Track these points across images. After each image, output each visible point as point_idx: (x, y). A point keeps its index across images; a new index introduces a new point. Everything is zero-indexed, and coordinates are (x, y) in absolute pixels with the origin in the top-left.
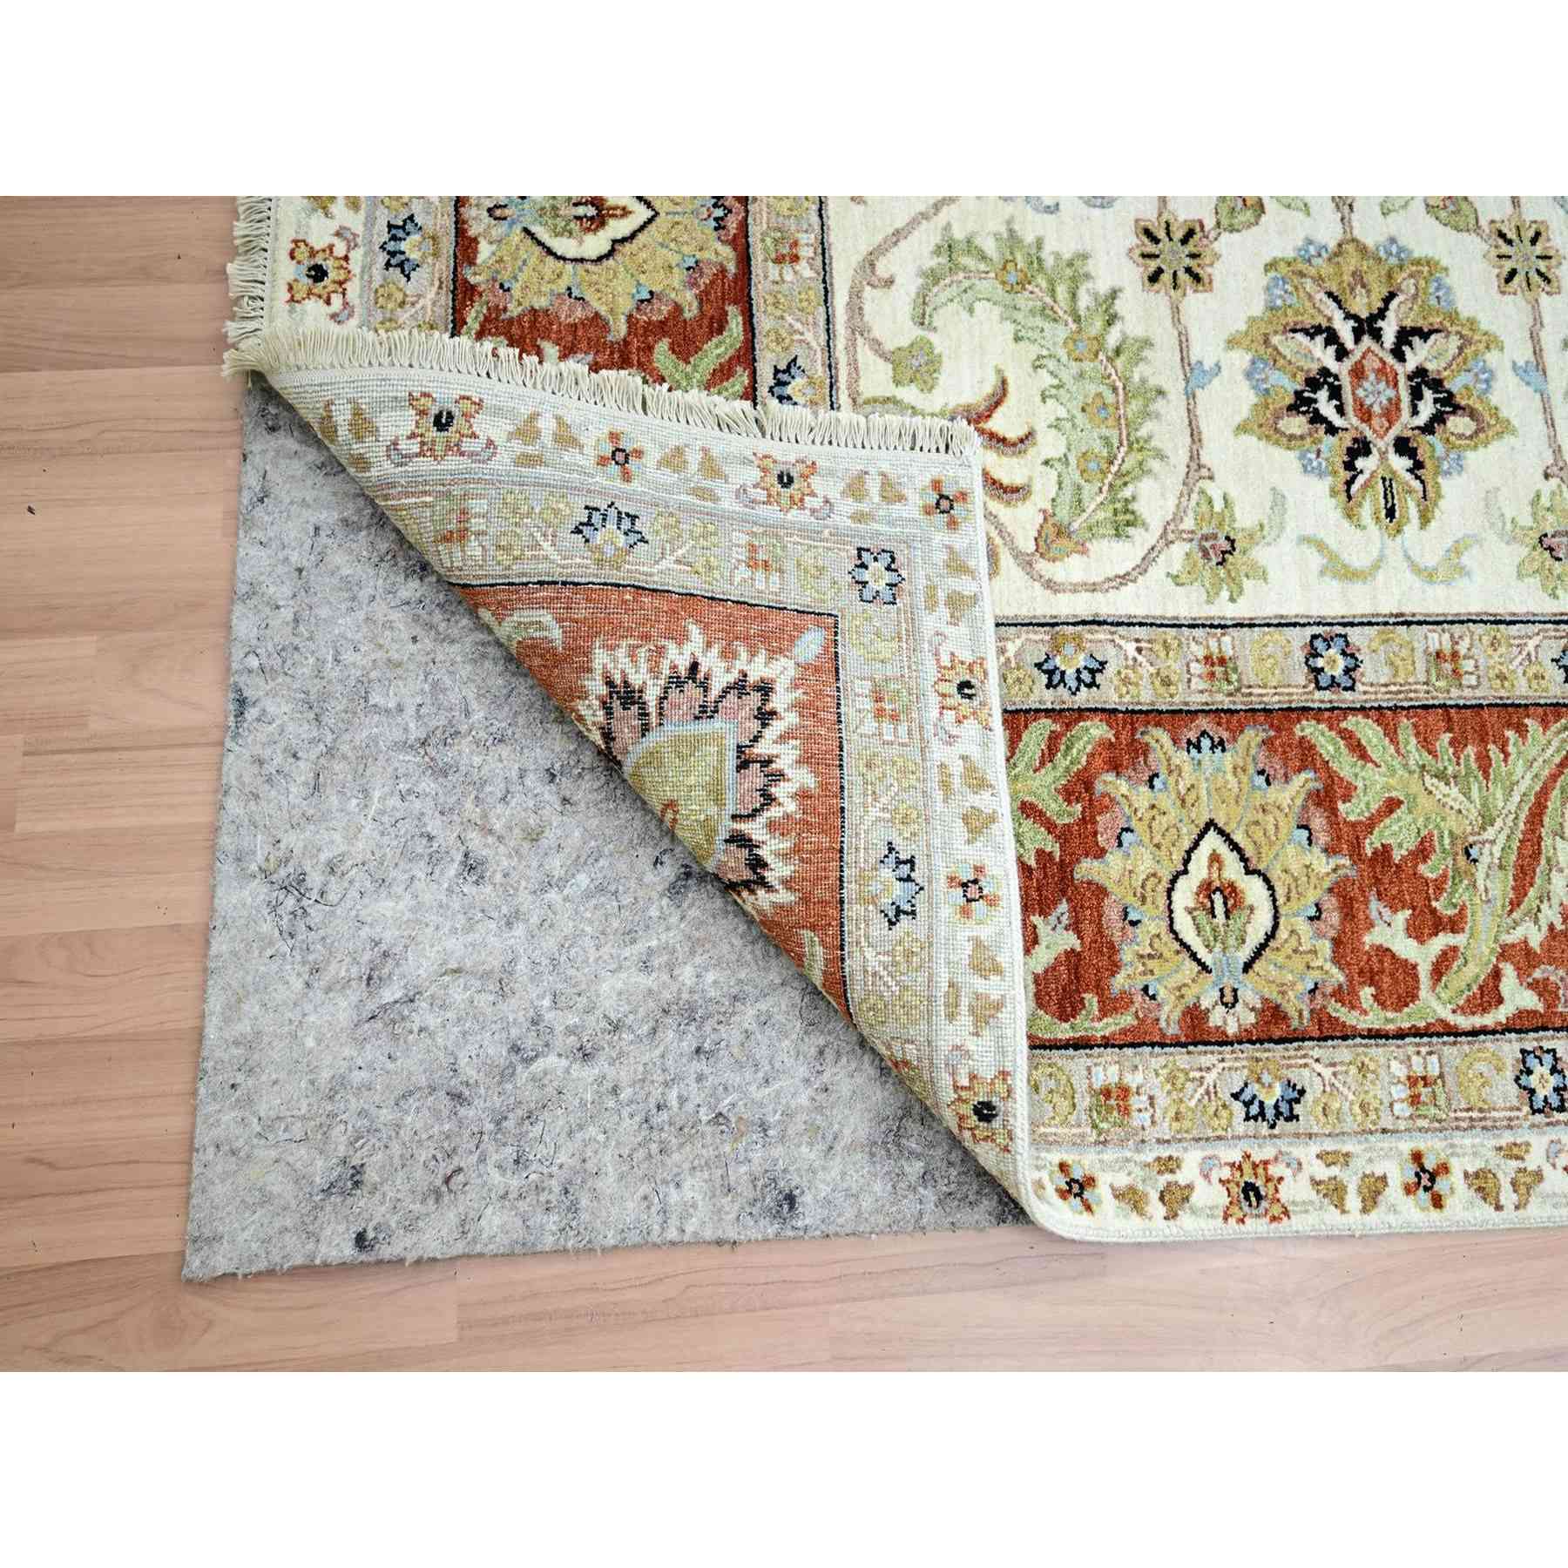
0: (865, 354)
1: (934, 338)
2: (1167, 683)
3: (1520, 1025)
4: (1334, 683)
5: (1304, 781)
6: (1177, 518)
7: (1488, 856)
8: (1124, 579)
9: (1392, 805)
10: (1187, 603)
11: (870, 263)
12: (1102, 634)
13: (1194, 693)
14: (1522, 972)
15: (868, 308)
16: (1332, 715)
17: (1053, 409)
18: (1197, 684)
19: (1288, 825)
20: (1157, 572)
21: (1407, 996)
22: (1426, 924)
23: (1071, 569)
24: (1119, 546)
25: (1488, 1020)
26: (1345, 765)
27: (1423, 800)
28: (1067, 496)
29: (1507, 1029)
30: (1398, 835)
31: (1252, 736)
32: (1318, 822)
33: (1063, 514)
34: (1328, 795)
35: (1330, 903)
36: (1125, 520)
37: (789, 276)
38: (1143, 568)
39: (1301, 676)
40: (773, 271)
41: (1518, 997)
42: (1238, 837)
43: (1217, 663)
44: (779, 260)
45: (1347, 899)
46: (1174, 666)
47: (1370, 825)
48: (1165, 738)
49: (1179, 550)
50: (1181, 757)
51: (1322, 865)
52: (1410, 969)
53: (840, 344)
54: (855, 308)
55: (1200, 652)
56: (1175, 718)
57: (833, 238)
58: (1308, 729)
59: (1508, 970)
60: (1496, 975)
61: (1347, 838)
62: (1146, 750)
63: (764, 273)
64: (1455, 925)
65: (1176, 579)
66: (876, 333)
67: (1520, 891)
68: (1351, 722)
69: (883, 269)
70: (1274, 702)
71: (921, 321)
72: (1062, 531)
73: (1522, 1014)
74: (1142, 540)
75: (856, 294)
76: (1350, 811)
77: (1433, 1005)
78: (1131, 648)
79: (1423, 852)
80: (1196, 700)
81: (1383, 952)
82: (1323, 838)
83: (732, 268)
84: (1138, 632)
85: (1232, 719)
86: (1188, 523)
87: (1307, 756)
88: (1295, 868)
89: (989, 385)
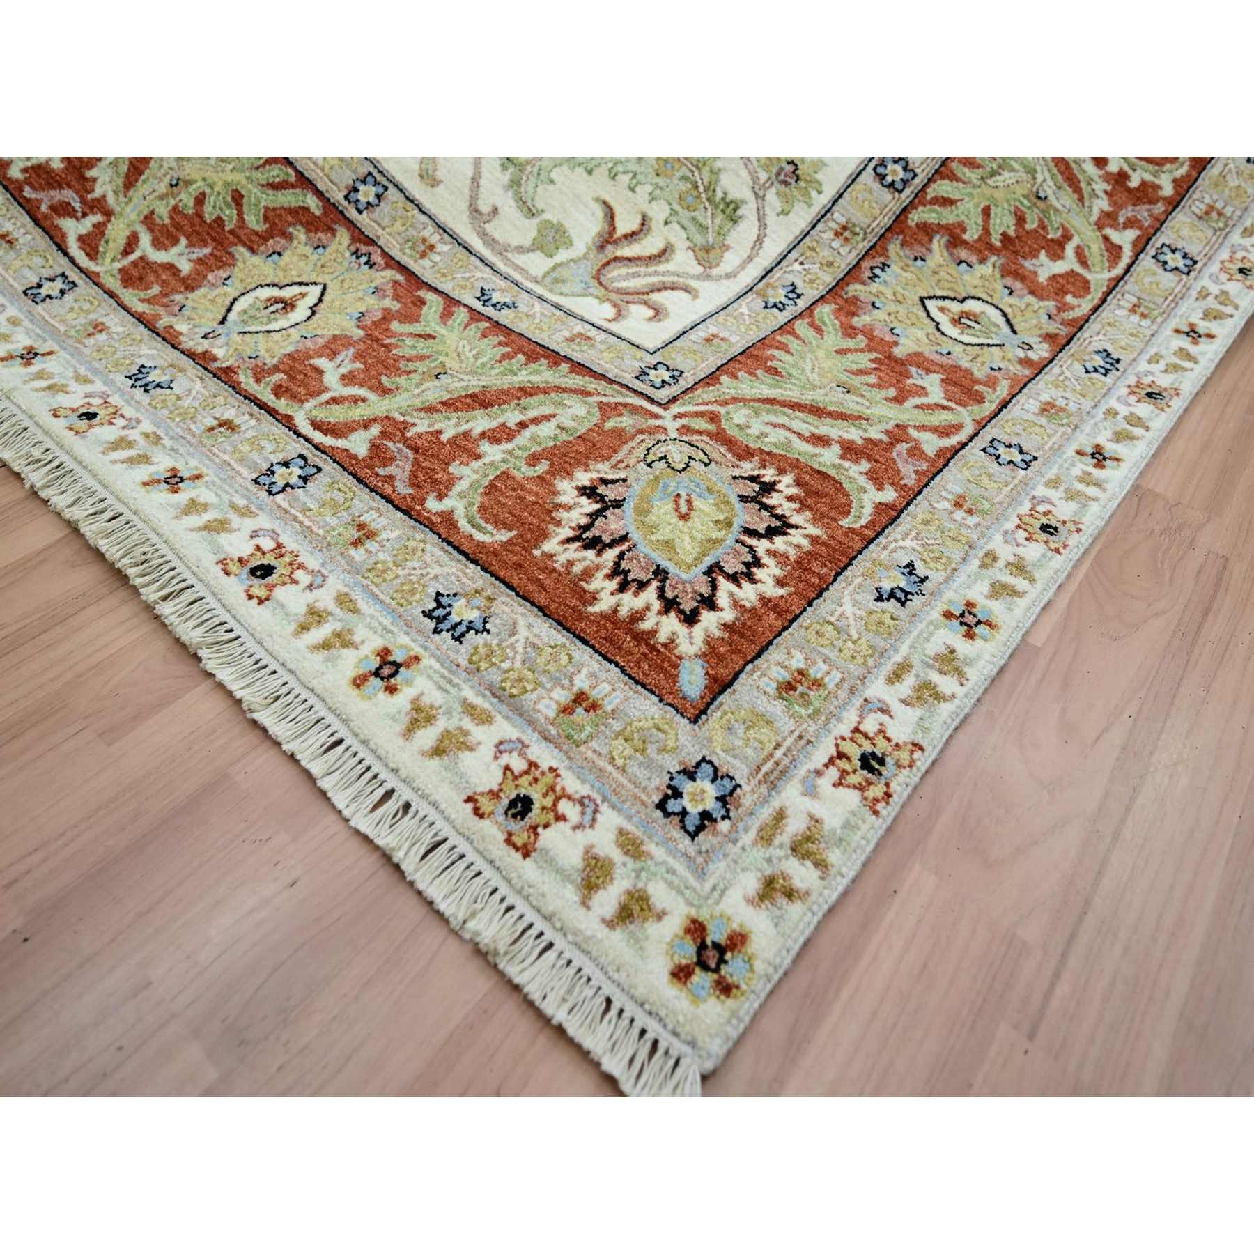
0: (520, 259)
1: (546, 216)
2: (830, 264)
3: (1140, 248)
4: (905, 182)
5: (938, 243)
6: (755, 179)
7: (1049, 189)
8: (759, 240)
9: (986, 212)
10: (801, 218)
11: (475, 211)
12: (777, 274)
13: (847, 256)
14: (1115, 226)
15: (497, 236)
16: (919, 198)
17: (643, 191)
18: (844, 251)
19: (953, 269)
20: (771, 219)
21: (1085, 286)
22: (1056, 249)
23: (730, 261)
24: (742, 226)
25: (1126, 260)
26: (948, 216)
27: (998, 195)
28: (693, 229)
29: (1137, 256)
30: (1003, 223)
31: (894, 247)
32: (963, 254)
33: (699, 239)
34: (955, 238)
35: (1009, 281)
36: (731, 210)
37: (437, 258)
38: (763, 225)
39: (887, 196)
40: (426, 263)
41: (1125, 239)
42: (939, 293)
43: (843, 231)
44: (423, 255)
45: (1012, 272)
46: (826, 254)
47: (986, 231)
48: (858, 286)
49: (771, 196)
50: (874, 287)
51: (986, 269)
52: (1072, 274)
53: (500, 265)
54: (490, 242)
55: (831, 235)
56: (852, 273)
57: (442, 218)
58: (915, 217)
59: (1109, 231)
60: (1106, 239)
61: (983, 248)
62: (856, 299)
63: (422, 269)
64: (1067, 237)
65: (784, 213)
66: (515, 243)
67: (1077, 190)
68: (931, 193)
69: (485, 208)
70: (887, 221)
71: (531, 213)
72: (707, 249)
73: (1135, 243)
74: (748, 211)
75: (483, 235)
76: (971, 235)
77: (1099, 277)
78: (797, 266)
79: (1020, 219)
80: (852, 258)
81: (1054, 278)
82: (973, 259)
83: (400, 278)
84: (792, 256)
85: (877, 248)
86: (763, 176)
87: (927, 230)
88: (978, 282)
89: (599, 212)
